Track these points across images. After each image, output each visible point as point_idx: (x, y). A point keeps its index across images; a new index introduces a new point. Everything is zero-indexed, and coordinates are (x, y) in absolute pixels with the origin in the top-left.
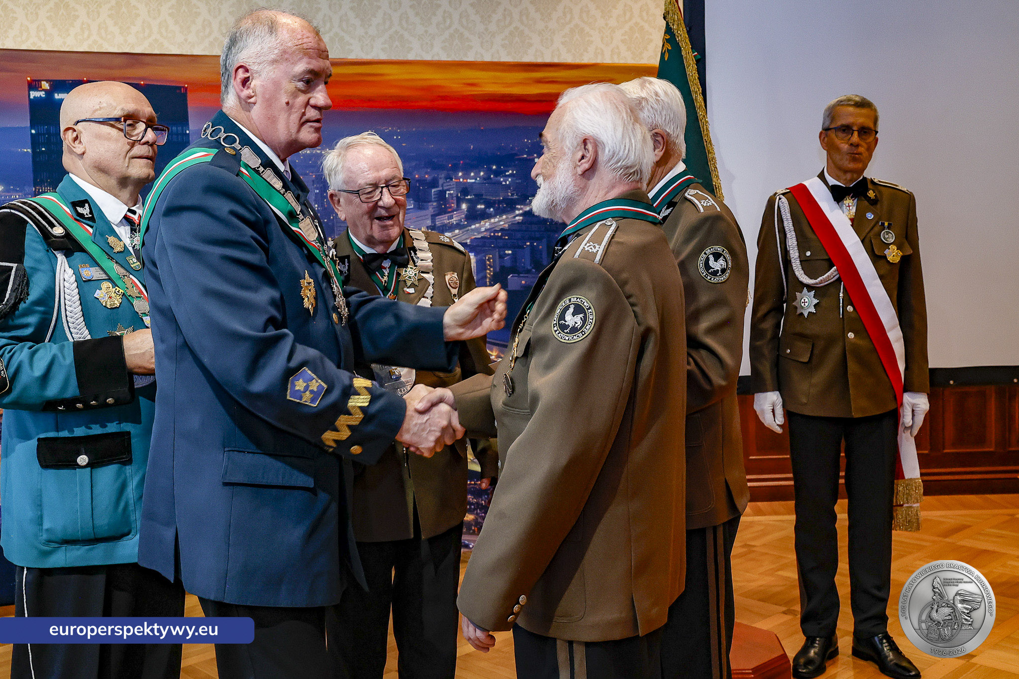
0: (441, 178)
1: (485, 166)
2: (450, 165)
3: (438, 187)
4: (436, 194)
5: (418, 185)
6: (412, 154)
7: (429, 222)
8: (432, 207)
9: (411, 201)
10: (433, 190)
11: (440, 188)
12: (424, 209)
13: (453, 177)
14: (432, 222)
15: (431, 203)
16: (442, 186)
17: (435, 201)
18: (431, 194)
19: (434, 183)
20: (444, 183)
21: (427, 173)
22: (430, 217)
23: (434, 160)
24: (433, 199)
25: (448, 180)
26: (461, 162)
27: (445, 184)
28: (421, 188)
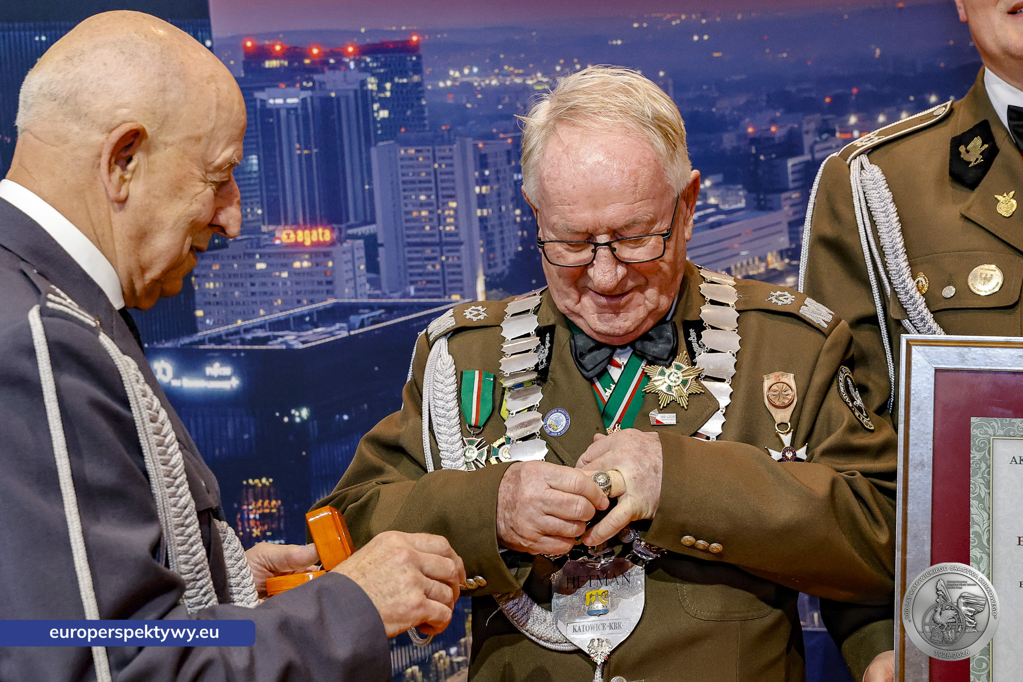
0: (807, 132)
1: (912, 98)
2: (828, 100)
3: (801, 153)
4: (799, 172)
5: (754, 151)
6: (736, 78)
7: (784, 241)
8: (790, 202)
9: (740, 190)
10: (791, 162)
11: (807, 157)
12: (771, 209)
13: (837, 128)
14: (792, 240)
15: (784, 195)
16: (812, 151)
17: (795, 189)
18: (787, 173)
19: (792, 145)
20: (816, 143)
21: (773, 121)
22: (785, 227)
23: (787, 89)
24: (791, 185)
25: (825, 136)
26: (855, 91)
27: (817, 147)
28: (762, 158)
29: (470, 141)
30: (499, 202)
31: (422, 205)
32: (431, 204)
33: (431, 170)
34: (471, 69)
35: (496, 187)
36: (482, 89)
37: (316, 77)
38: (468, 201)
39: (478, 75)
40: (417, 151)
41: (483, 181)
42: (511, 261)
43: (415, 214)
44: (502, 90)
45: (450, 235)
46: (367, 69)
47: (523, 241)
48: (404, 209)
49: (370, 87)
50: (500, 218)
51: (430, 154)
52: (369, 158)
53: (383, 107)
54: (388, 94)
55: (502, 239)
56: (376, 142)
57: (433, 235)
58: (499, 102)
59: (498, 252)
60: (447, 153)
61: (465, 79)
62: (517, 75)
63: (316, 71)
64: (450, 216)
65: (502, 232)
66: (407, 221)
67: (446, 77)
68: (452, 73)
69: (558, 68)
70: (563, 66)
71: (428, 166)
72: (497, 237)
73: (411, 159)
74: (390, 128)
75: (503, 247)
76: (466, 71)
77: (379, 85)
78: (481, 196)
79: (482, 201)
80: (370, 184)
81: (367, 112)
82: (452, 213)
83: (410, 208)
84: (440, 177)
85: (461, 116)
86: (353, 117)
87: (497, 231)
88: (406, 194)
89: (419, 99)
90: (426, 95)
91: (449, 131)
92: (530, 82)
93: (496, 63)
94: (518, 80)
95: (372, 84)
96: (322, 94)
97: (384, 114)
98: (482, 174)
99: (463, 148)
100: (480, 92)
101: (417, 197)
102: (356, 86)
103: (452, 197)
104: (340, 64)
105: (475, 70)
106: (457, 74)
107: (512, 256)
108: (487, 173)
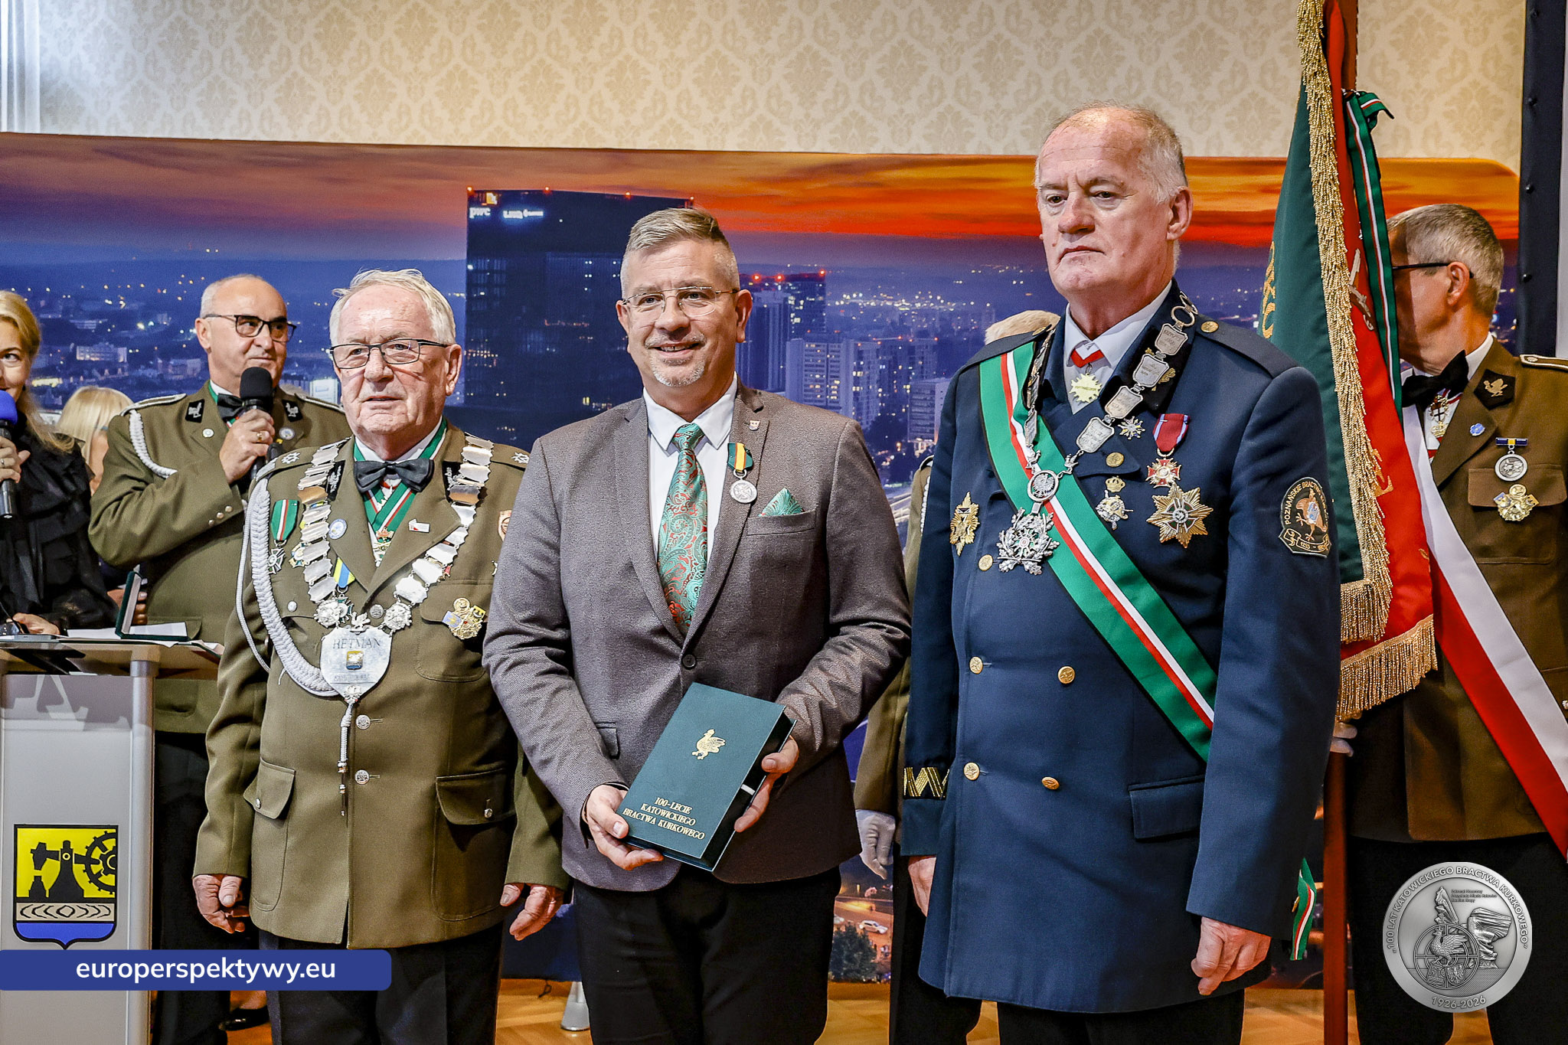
29: (852, 341)
30: (868, 383)
31: (817, 381)
32: (822, 381)
33: (825, 358)
34: (858, 295)
35: (867, 372)
36: (864, 308)
37: (755, 294)
38: (847, 380)
39: (861, 298)
40: (817, 346)
41: (859, 368)
42: (872, 422)
43: (811, 386)
44: (878, 309)
45: (833, 401)
46: (789, 291)
47: (882, 410)
48: (804, 383)
49: (790, 302)
50: (868, 393)
51: (825, 349)
52: (785, 348)
53: (796, 316)
54: (801, 308)
55: (868, 407)
56: (791, 338)
57: (821, 401)
58: (875, 317)
59: (864, 416)
60: (837, 349)
61: (854, 301)
62: (889, 300)
63: (757, 291)
64: (834, 390)
65: (868, 403)
66: (806, 391)
67: (840, 298)
68: (845, 296)
69: (917, 297)
70: (920, 296)
71: (823, 356)
72: (864, 406)
73: (811, 351)
74: (800, 330)
75: (868, 413)
76: (855, 295)
77: (795, 302)
78: (856, 378)
79: (857, 381)
80: (784, 365)
81: (786, 317)
82: (836, 387)
83: (807, 383)
84: (830, 364)
85: (847, 325)
86: (777, 321)
87: (865, 401)
88: (807, 373)
89: (821, 312)
90: (826, 309)
91: (839, 334)
92: (897, 305)
93: (875, 291)
94: (889, 303)
95: (791, 301)
96: (759, 305)
97: (797, 320)
98: (859, 364)
99: (848, 345)
100: (862, 310)
101: (814, 376)
102: (781, 302)
103: (837, 377)
104: (772, 287)
105: (861, 295)
106: (848, 297)
107: (874, 419)
108: (862, 363)
